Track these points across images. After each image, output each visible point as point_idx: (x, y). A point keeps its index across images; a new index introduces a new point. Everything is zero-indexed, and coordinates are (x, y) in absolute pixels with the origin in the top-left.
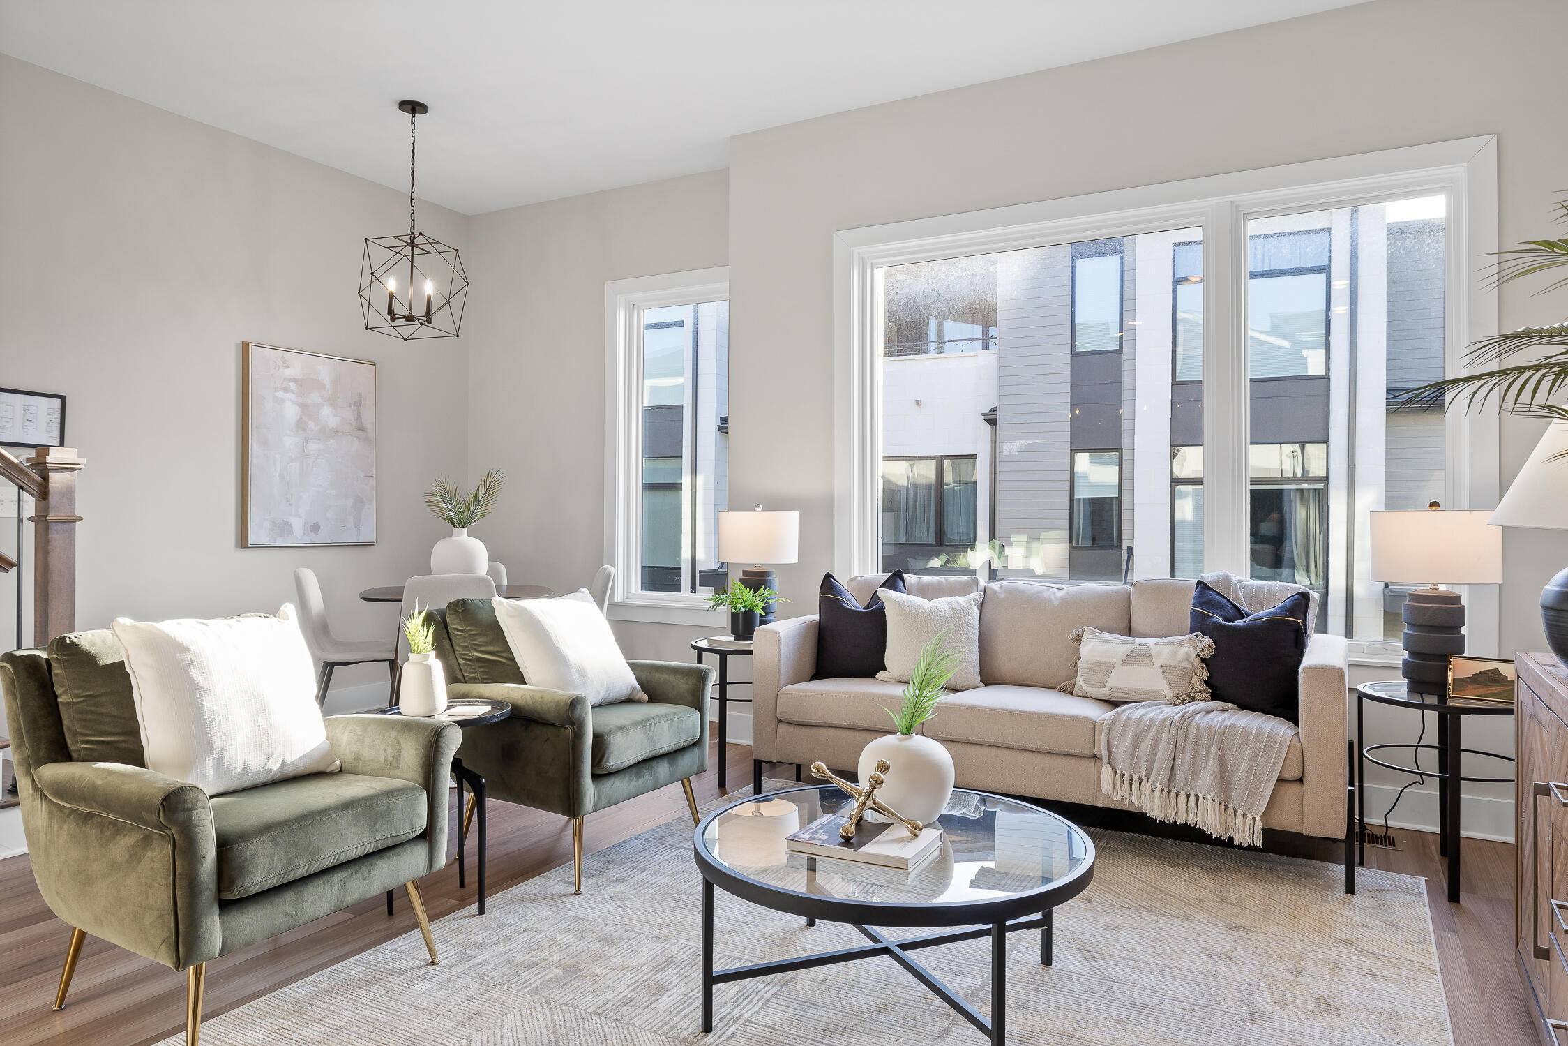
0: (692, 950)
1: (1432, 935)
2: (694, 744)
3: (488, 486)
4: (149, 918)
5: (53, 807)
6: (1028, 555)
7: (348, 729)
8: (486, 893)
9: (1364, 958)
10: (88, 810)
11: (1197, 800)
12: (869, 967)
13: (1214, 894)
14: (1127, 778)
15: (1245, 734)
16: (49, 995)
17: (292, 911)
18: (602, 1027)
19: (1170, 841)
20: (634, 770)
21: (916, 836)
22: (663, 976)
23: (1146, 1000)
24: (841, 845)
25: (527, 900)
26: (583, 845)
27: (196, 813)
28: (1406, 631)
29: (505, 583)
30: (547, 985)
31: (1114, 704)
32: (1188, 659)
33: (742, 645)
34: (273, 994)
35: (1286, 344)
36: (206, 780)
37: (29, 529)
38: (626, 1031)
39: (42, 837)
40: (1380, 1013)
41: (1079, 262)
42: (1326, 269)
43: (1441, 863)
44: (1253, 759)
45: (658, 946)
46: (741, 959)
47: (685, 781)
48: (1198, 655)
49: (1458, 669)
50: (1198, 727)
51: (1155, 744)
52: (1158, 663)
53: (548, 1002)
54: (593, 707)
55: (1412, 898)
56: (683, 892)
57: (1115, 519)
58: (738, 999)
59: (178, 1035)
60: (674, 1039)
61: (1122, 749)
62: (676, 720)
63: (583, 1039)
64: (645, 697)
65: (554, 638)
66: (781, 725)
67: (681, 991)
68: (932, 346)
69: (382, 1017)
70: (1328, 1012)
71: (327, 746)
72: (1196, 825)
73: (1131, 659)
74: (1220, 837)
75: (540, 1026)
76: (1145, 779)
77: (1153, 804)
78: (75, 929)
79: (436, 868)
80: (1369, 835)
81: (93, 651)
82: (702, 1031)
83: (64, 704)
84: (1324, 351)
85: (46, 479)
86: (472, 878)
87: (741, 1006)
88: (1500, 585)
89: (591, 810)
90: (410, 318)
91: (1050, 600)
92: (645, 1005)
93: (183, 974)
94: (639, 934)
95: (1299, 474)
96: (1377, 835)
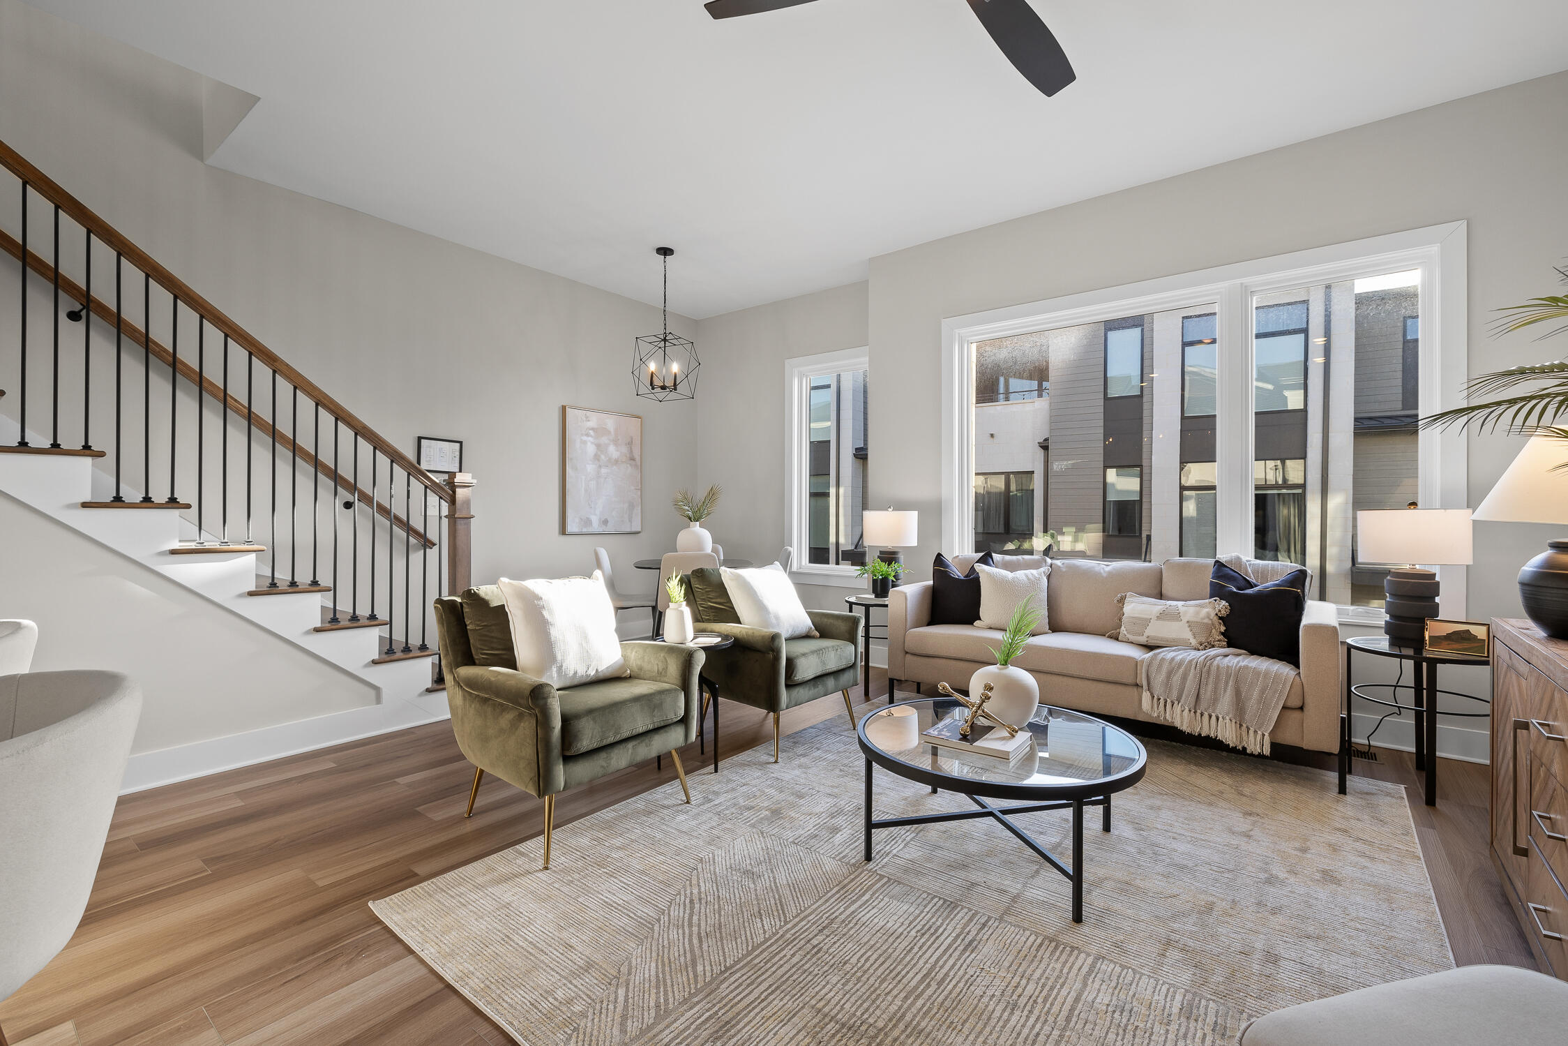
0: (854, 805)
1: (1414, 829)
2: (851, 666)
3: (712, 495)
4: (522, 765)
5: (466, 694)
6: (1076, 540)
7: (635, 650)
8: (719, 759)
9: (1358, 844)
10: (486, 696)
11: (1218, 719)
12: (977, 824)
13: (1232, 788)
14: (1162, 701)
15: (1257, 673)
16: (463, 808)
17: (605, 764)
18: (798, 852)
19: (1194, 748)
20: (812, 682)
21: (1014, 736)
22: (836, 821)
23: (1185, 862)
24: (960, 740)
25: (744, 765)
26: (780, 729)
27: (549, 700)
28: (1388, 599)
29: (722, 558)
30: (761, 821)
31: (1150, 648)
32: (1208, 617)
33: (880, 601)
34: (592, 816)
35: (1270, 387)
36: (553, 679)
37: (445, 522)
38: (814, 856)
39: (460, 711)
40: (1375, 886)
41: (1110, 334)
42: (1305, 331)
43: (1417, 775)
44: (1263, 691)
45: (831, 801)
46: (888, 813)
47: (845, 691)
48: (1217, 614)
49: (1432, 629)
50: (1218, 666)
51: (1184, 678)
52: (1185, 620)
53: (762, 833)
54: (786, 640)
55: (1394, 800)
56: (845, 765)
57: (1137, 515)
58: (888, 840)
59: (538, 838)
60: (847, 864)
61: (1159, 680)
62: (839, 650)
63: (786, 859)
64: (818, 634)
65: (759, 595)
66: (907, 655)
67: (849, 832)
68: (1001, 396)
69: (659, 835)
70: (1332, 883)
71: (622, 661)
72: (1217, 737)
73: (1163, 616)
74: (1236, 747)
75: (758, 848)
76: (1176, 703)
77: (1181, 719)
78: (477, 768)
79: (689, 742)
80: (1354, 751)
81: (487, 598)
82: (865, 860)
83: (471, 630)
84: (1303, 391)
85: (454, 492)
86: (709, 748)
87: (890, 845)
88: (1467, 566)
89: (785, 708)
90: (663, 388)
91: (1100, 573)
92: (826, 839)
93: (543, 800)
94: (818, 792)
95: (1280, 482)
96: (1361, 752)
